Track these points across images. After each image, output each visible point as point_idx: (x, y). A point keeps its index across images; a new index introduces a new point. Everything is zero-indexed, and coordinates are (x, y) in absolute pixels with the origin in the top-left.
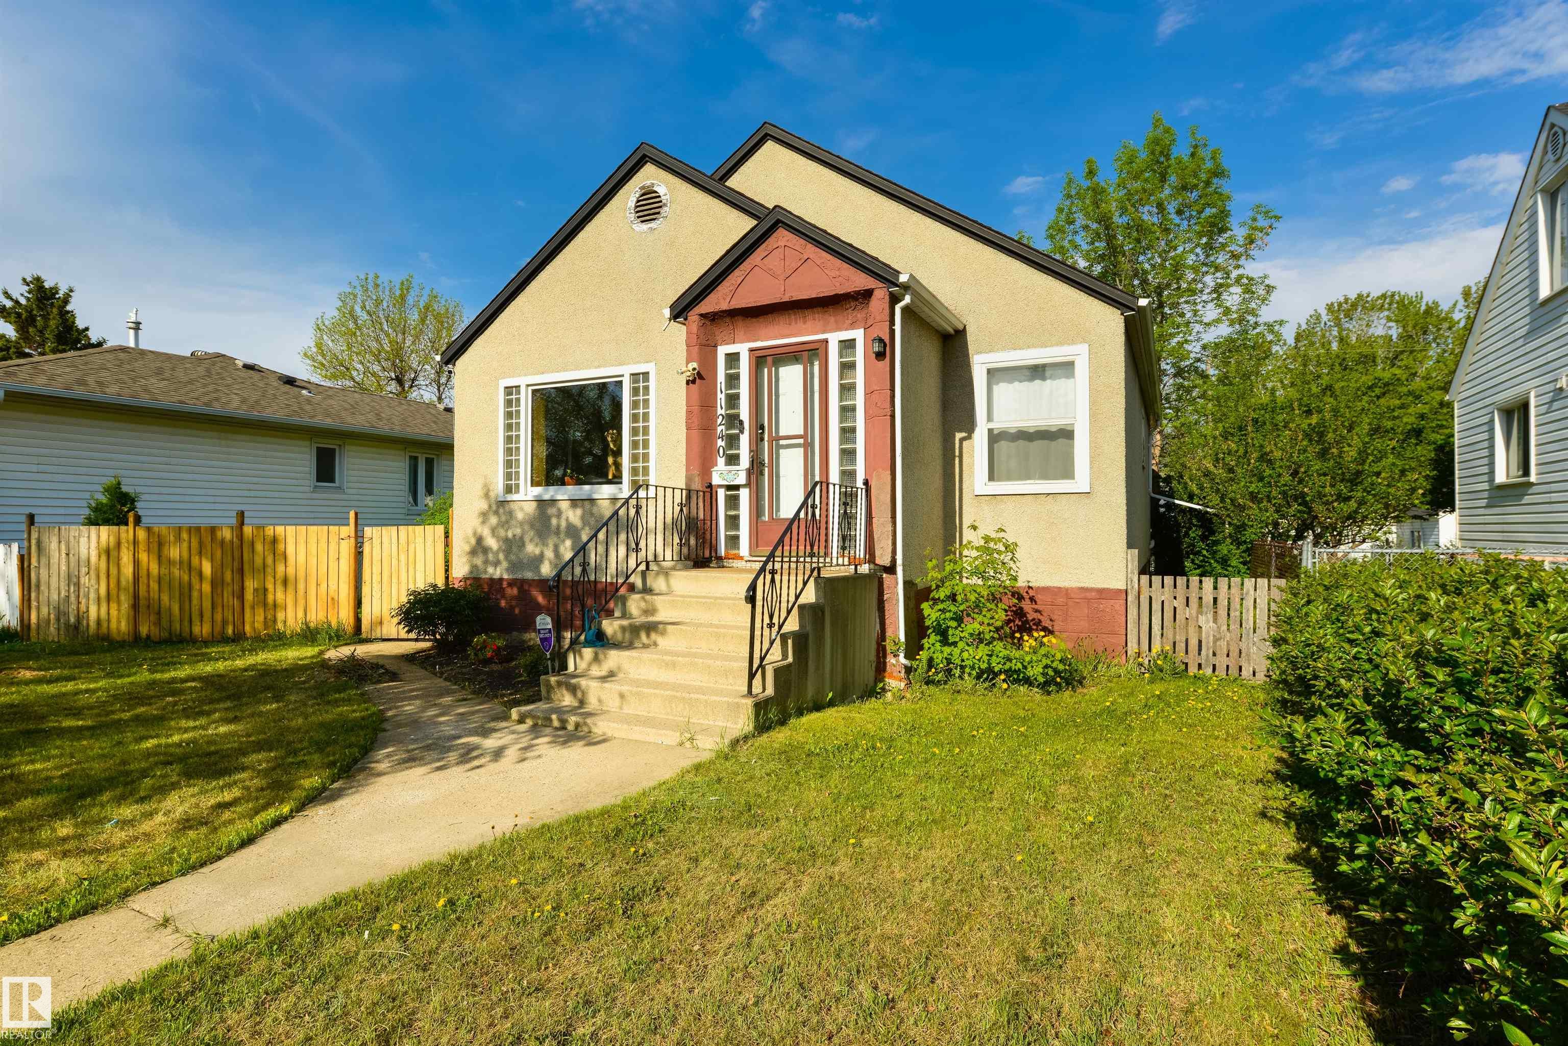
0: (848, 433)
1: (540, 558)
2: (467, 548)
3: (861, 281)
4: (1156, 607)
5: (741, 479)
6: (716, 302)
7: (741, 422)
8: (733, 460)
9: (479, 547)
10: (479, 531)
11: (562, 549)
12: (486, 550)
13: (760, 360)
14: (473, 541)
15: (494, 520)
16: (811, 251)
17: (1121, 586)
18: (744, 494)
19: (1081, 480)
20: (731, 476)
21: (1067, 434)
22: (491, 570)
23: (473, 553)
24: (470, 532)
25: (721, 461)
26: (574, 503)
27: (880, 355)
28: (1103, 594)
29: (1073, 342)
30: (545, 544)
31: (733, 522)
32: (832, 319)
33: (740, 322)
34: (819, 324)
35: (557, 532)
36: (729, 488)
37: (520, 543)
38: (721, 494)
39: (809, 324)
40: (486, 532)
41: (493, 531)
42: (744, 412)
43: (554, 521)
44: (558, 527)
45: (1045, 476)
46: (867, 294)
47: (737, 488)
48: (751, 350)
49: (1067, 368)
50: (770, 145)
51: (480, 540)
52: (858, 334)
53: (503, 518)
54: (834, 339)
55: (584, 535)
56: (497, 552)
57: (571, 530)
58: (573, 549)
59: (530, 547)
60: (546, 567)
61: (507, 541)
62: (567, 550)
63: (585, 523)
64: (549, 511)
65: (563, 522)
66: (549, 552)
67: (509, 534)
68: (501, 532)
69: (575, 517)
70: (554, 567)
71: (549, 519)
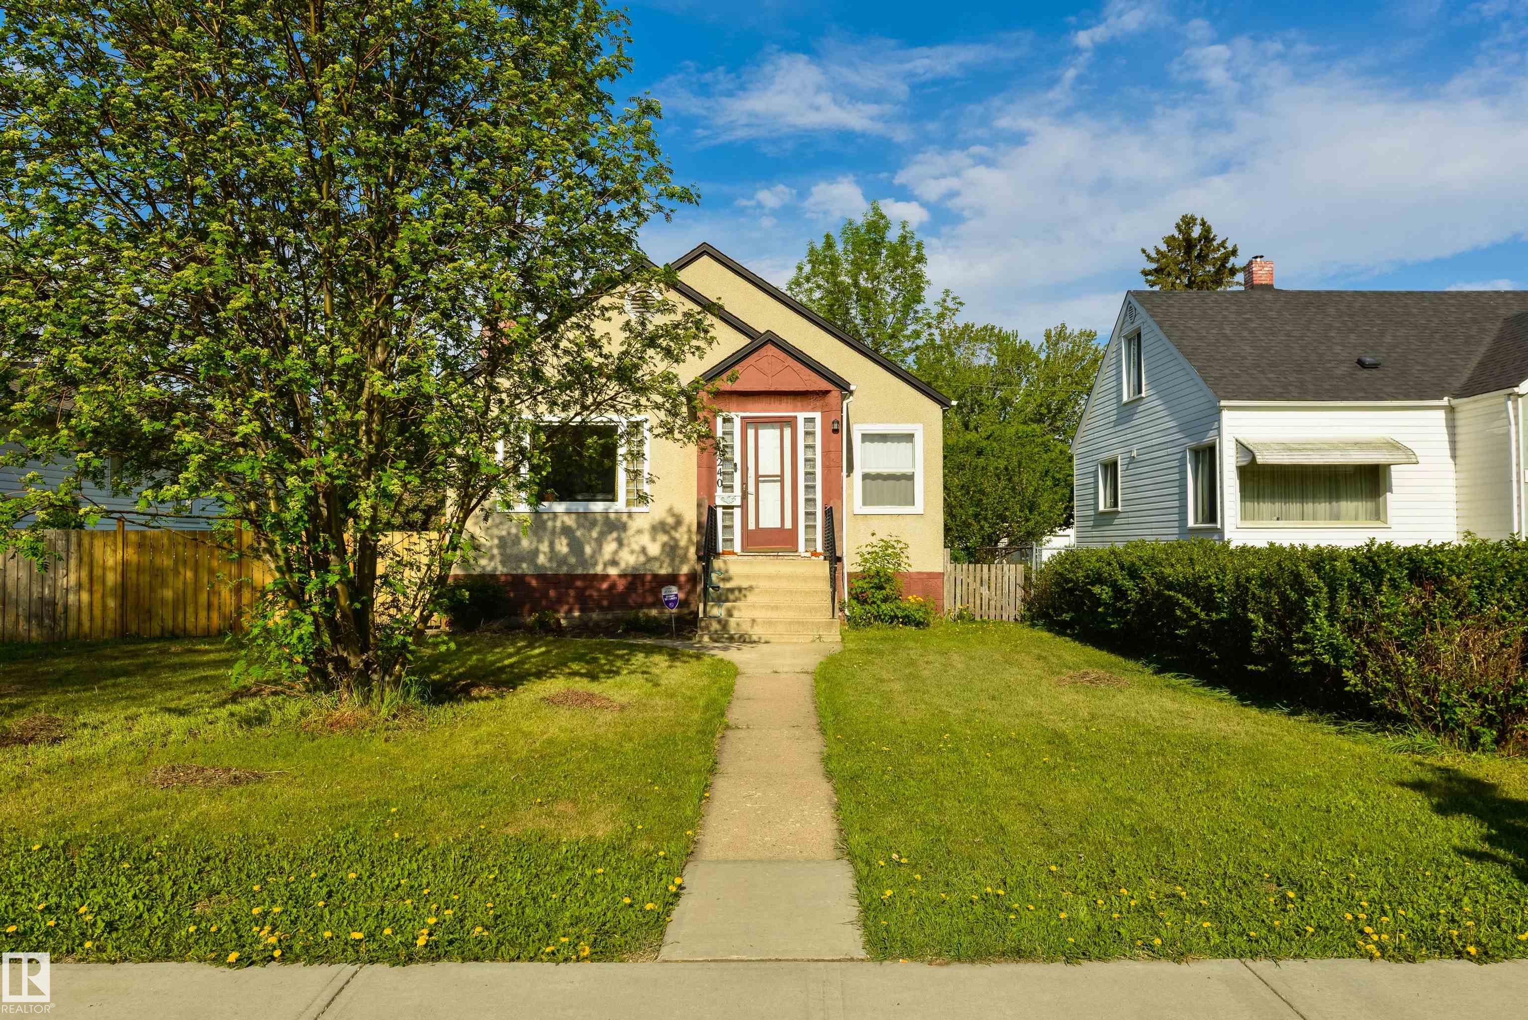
0: (810, 475)
1: (536, 552)
3: (824, 385)
4: (959, 582)
5: (738, 502)
6: (723, 384)
7: (735, 465)
8: (729, 488)
11: (558, 546)
13: (747, 423)
16: (790, 361)
17: (941, 570)
18: (737, 512)
19: (919, 507)
20: (730, 500)
21: (910, 478)
22: (483, 562)
25: (719, 490)
26: (568, 513)
27: (836, 431)
28: (931, 576)
29: (914, 422)
30: (540, 541)
31: (728, 528)
32: (799, 404)
33: (734, 398)
34: (790, 406)
35: (553, 532)
36: (724, 507)
37: (517, 540)
38: (720, 511)
39: (784, 405)
40: (478, 532)
41: (487, 530)
42: (737, 459)
43: (550, 524)
44: (554, 527)
45: (892, 503)
46: (827, 392)
47: (732, 507)
48: (742, 418)
49: (909, 438)
50: (705, 258)
52: (817, 416)
53: (497, 521)
54: (801, 416)
55: (578, 533)
56: (491, 548)
57: (567, 531)
58: (568, 545)
59: (525, 543)
60: (542, 559)
61: (501, 538)
62: (562, 546)
63: (580, 526)
64: (545, 517)
65: (558, 524)
66: (544, 547)
67: (504, 533)
68: (496, 532)
69: (570, 521)
70: (550, 560)
71: (544, 523)
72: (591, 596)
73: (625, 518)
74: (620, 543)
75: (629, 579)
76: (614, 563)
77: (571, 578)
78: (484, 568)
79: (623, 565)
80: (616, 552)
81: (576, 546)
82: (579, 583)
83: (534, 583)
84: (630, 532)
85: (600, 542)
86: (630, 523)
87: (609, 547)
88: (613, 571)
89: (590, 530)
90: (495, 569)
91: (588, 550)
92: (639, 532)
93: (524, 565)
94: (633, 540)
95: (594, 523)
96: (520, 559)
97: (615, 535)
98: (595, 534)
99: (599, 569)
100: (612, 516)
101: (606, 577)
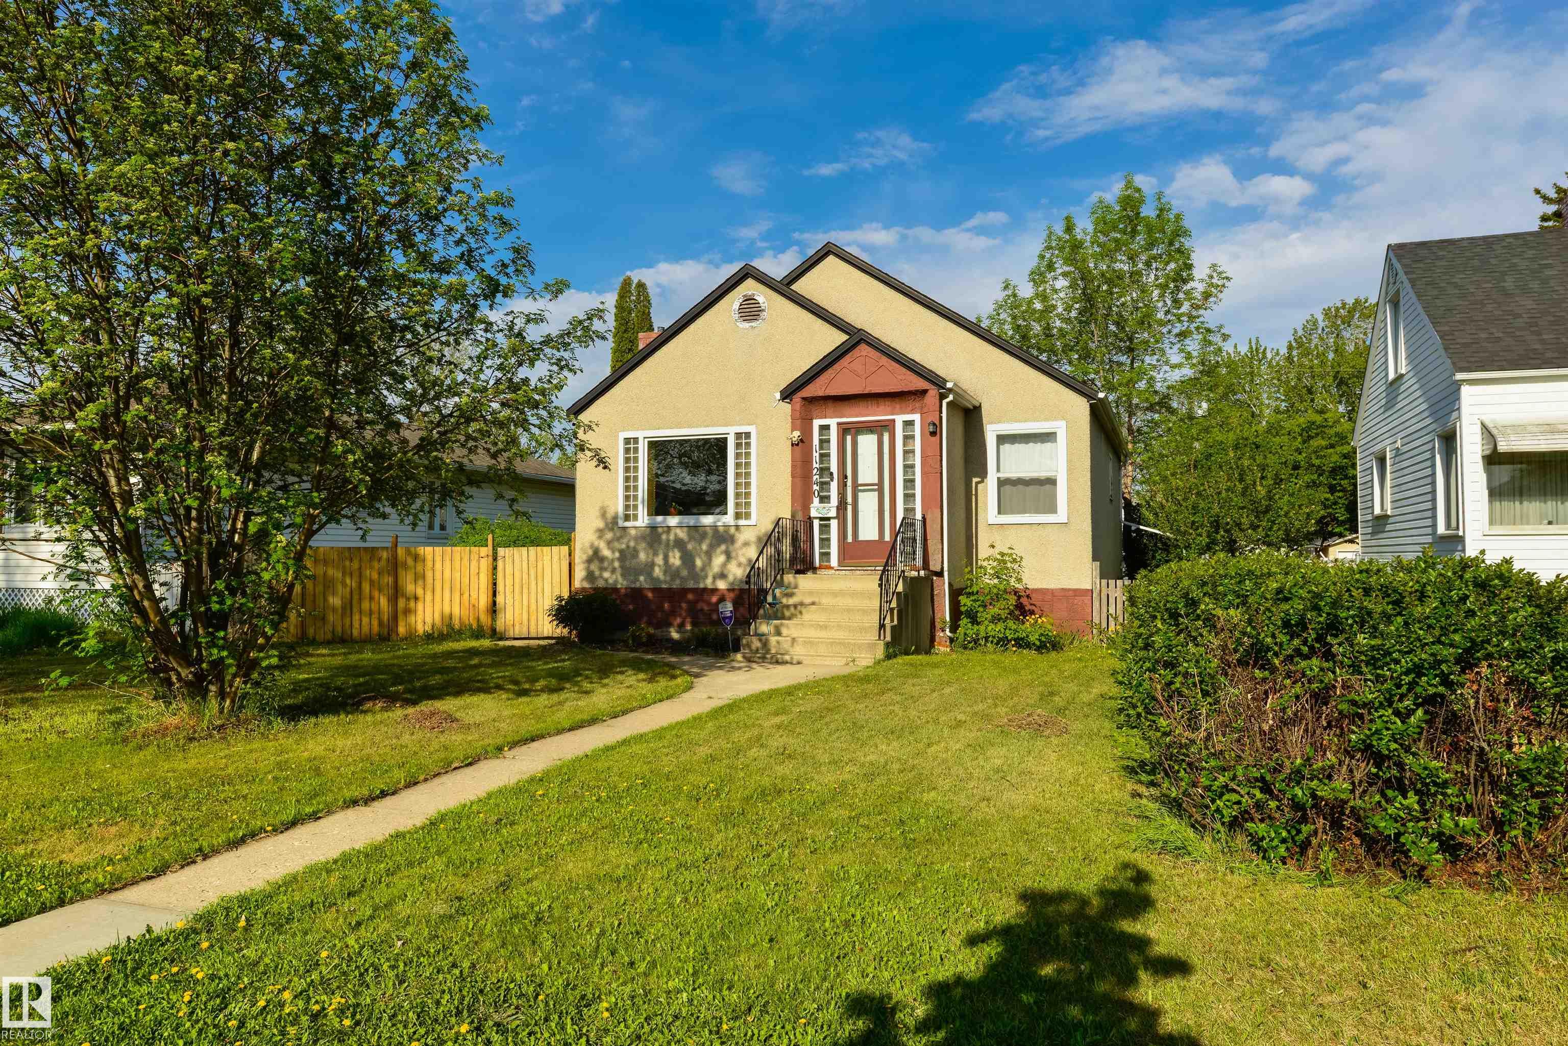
0: (909, 483)
1: (652, 565)
2: (585, 557)
3: (921, 384)
4: (1112, 601)
5: (833, 513)
6: (816, 389)
7: (832, 474)
8: (824, 499)
9: (596, 556)
10: (596, 543)
11: (671, 560)
12: (602, 559)
13: (844, 429)
14: (590, 552)
15: (609, 535)
16: (884, 360)
17: (1090, 588)
18: (834, 524)
19: (1062, 515)
20: (825, 511)
21: (1052, 482)
22: (606, 575)
23: (589, 561)
24: (587, 545)
25: (816, 500)
26: (681, 527)
27: (933, 434)
28: (1078, 592)
29: (1056, 419)
30: (656, 554)
31: (825, 542)
32: (898, 406)
33: (830, 404)
34: (889, 409)
35: (668, 545)
36: (821, 519)
37: (635, 553)
38: (816, 523)
39: (882, 408)
40: (602, 545)
41: (609, 543)
42: (834, 468)
43: (664, 537)
44: (668, 540)
45: (1038, 511)
46: (924, 392)
47: (828, 519)
48: (839, 424)
49: (1052, 436)
50: (831, 258)
51: (596, 553)
52: (916, 417)
53: (618, 534)
54: (900, 419)
55: (690, 547)
56: (613, 560)
57: (679, 544)
58: (681, 558)
59: (642, 556)
60: (657, 572)
61: (621, 552)
62: (675, 559)
63: (691, 538)
64: (660, 530)
65: (672, 537)
66: (659, 560)
67: (624, 546)
68: (616, 545)
69: (682, 534)
70: (665, 572)
71: (659, 535)
72: (702, 610)
73: (732, 530)
74: (729, 556)
75: (737, 592)
76: (723, 576)
77: (684, 591)
78: (606, 580)
79: (731, 578)
80: (724, 565)
81: (687, 559)
82: (690, 596)
83: (650, 595)
84: (738, 544)
85: (709, 555)
86: (737, 535)
87: (719, 560)
88: (722, 585)
89: (700, 543)
90: (616, 581)
91: (699, 563)
92: (746, 544)
93: (642, 578)
94: (740, 553)
95: (703, 536)
96: (637, 572)
97: (723, 547)
98: (704, 547)
99: (709, 583)
100: (721, 529)
101: (714, 591)
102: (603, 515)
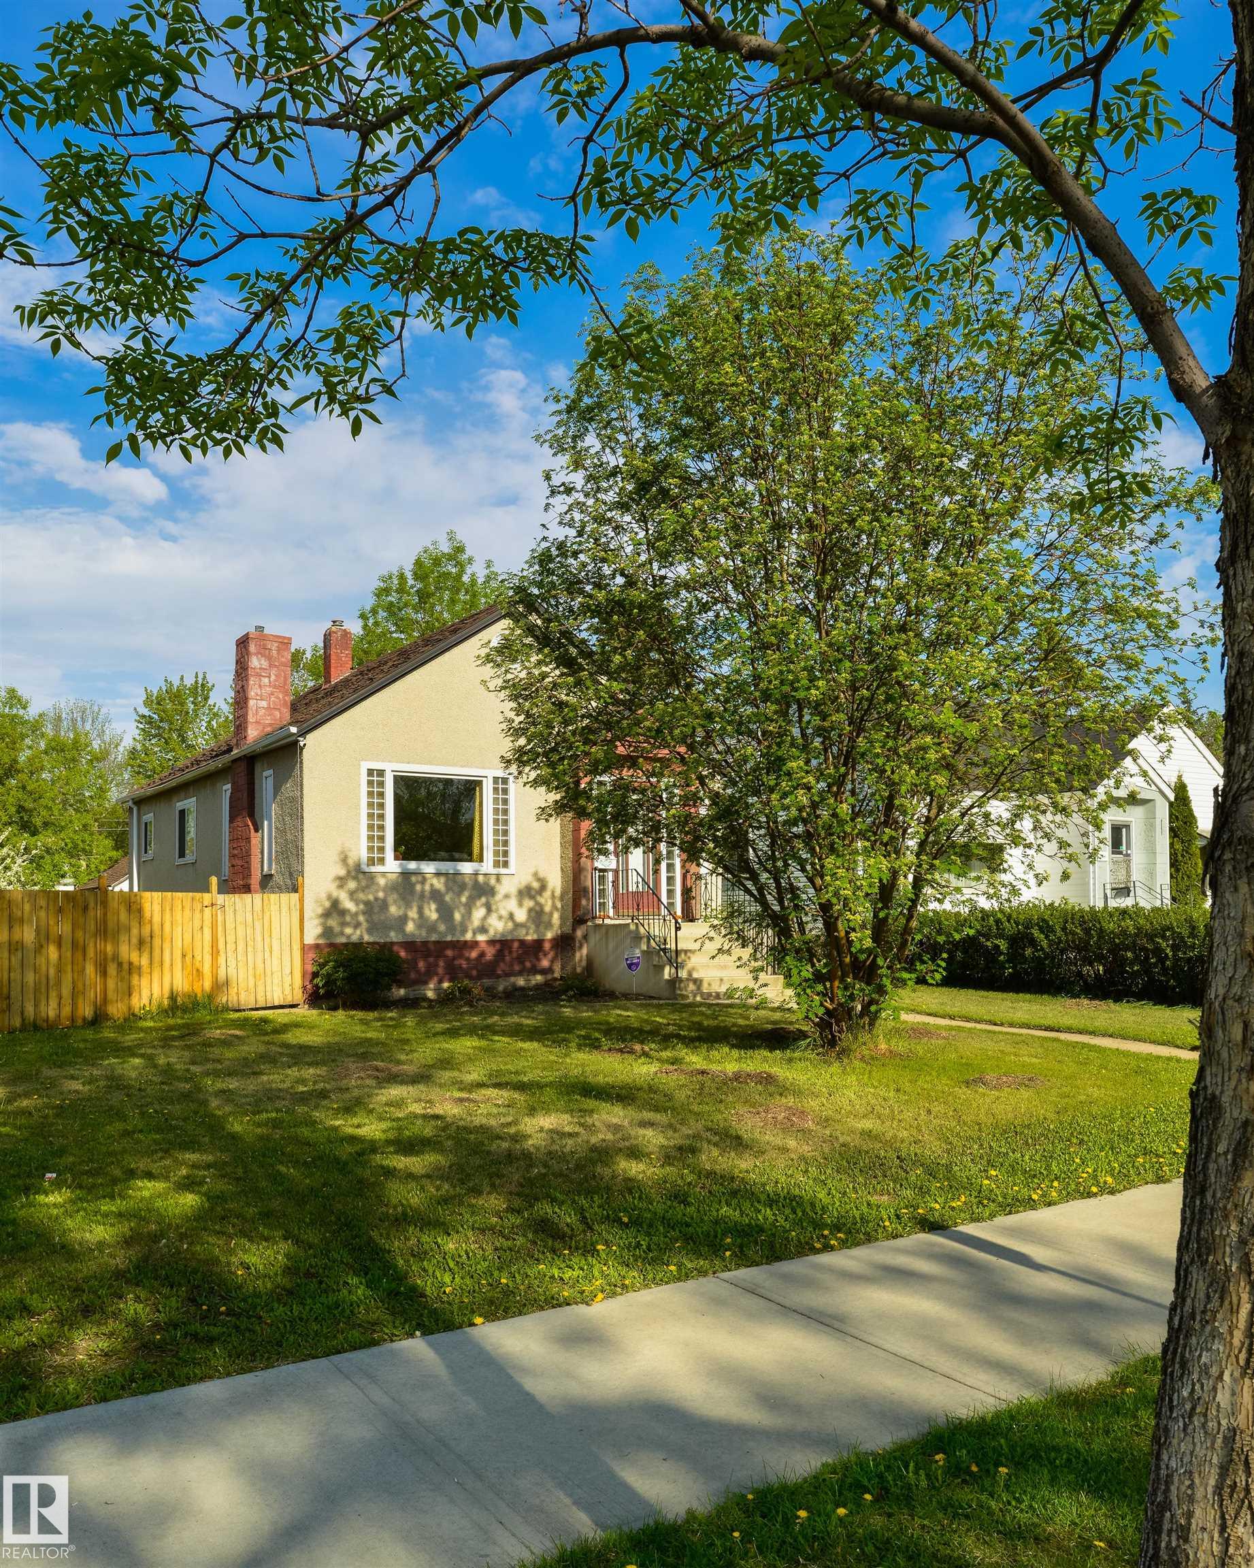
1: (404, 919)
2: (320, 911)
5: (612, 866)
9: (334, 909)
10: (335, 894)
11: (427, 912)
12: (343, 913)
14: (327, 904)
15: (352, 885)
22: (348, 931)
23: (326, 915)
24: (323, 896)
26: (438, 874)
30: (408, 905)
35: (422, 896)
37: (384, 905)
40: (343, 897)
41: (352, 894)
43: (418, 887)
44: (423, 891)
51: (335, 903)
53: (364, 883)
55: (447, 898)
56: (356, 914)
57: (436, 895)
58: (438, 910)
59: (393, 910)
60: (410, 927)
61: (367, 903)
62: (432, 913)
63: (448, 889)
64: (413, 879)
65: (427, 888)
66: (413, 914)
67: (371, 897)
68: (361, 896)
69: (439, 884)
70: (419, 927)
71: (413, 885)
72: (460, 966)
73: (493, 881)
74: (489, 910)
75: (498, 946)
76: (483, 929)
77: (442, 946)
78: (349, 937)
79: (492, 932)
80: (485, 918)
81: (446, 912)
82: (449, 953)
83: (403, 954)
84: (499, 897)
85: (469, 907)
86: (498, 887)
87: (478, 913)
88: (481, 938)
89: (459, 894)
90: (361, 937)
91: (457, 916)
92: (507, 896)
93: (392, 934)
94: (501, 905)
95: (463, 887)
96: (385, 927)
97: (483, 900)
98: (464, 899)
99: (469, 936)
100: (481, 878)
101: (475, 944)
102: (344, 860)
